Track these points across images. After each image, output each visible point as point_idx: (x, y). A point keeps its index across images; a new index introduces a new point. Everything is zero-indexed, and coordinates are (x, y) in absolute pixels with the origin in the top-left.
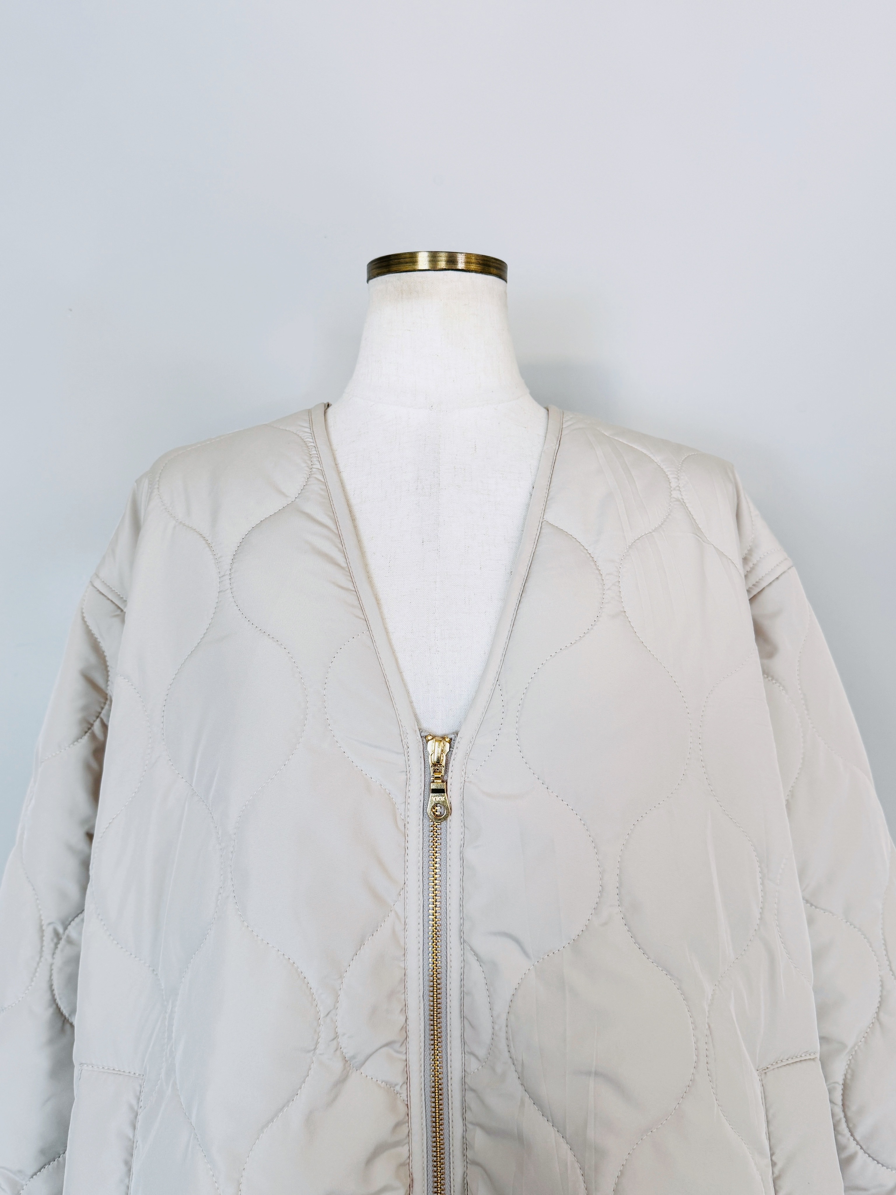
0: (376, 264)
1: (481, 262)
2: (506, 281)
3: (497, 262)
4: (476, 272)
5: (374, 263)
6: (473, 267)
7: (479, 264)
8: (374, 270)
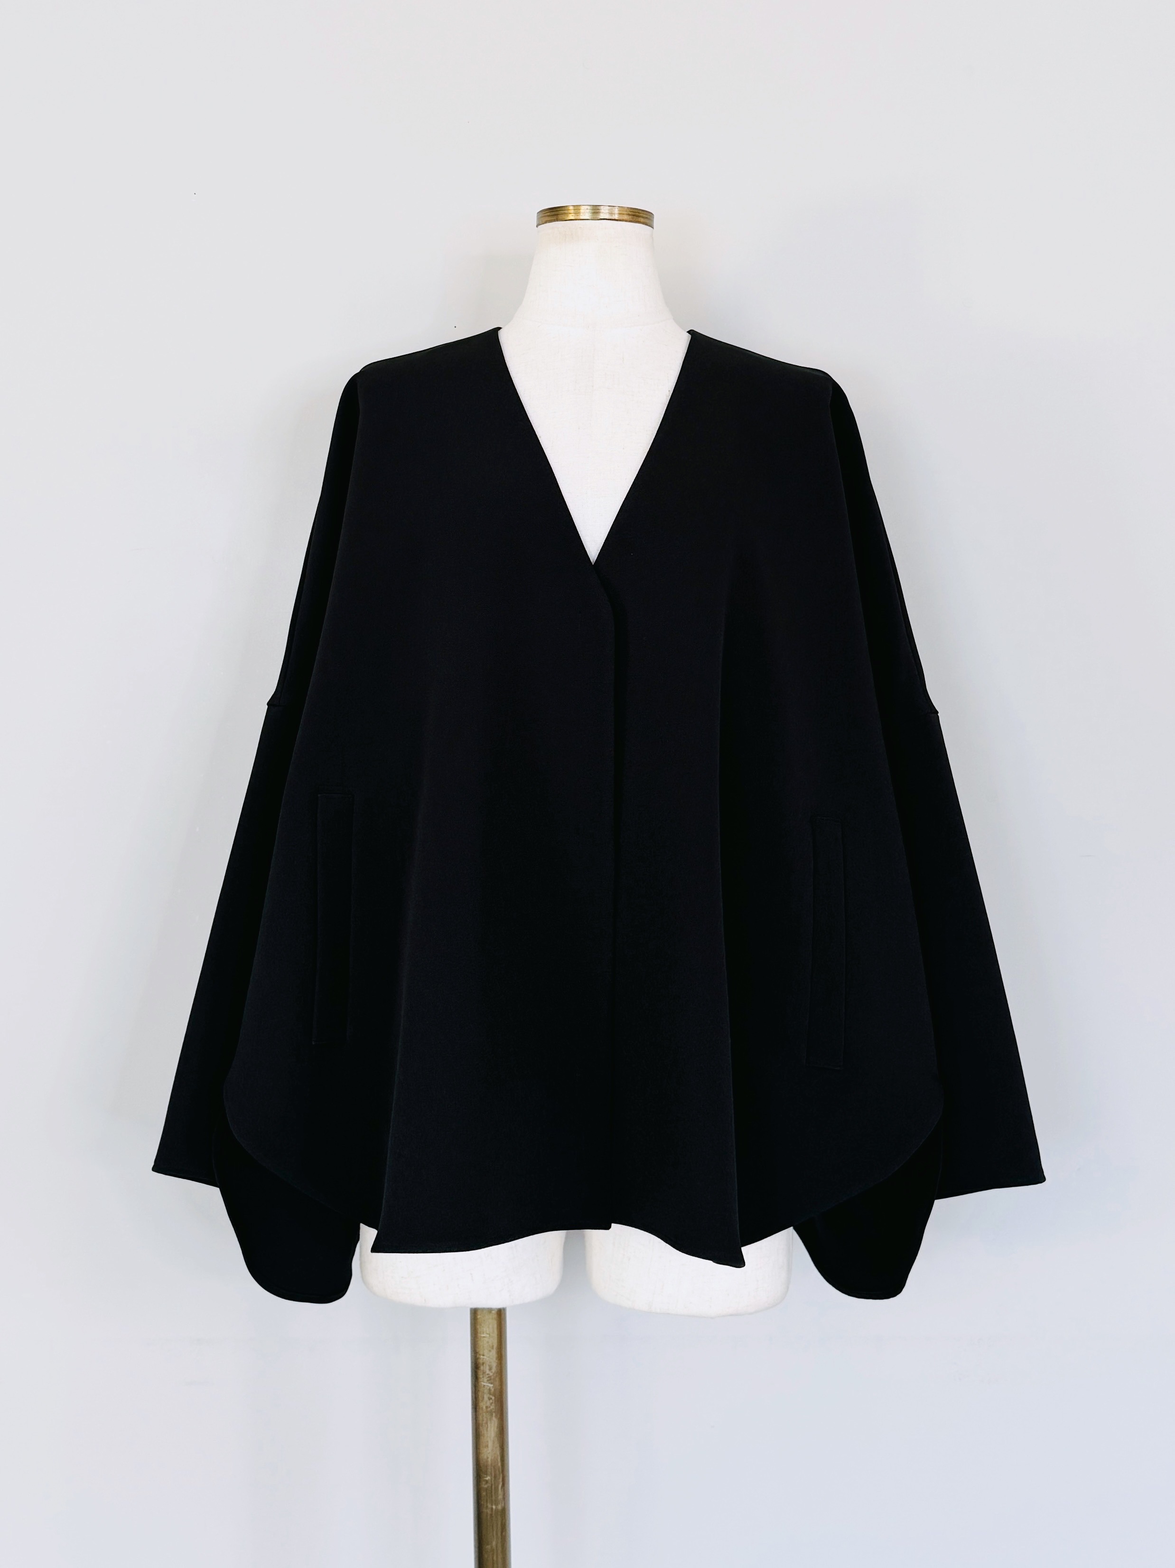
0: (545, 214)
1: (630, 213)
2: (653, 228)
3: (645, 213)
4: (626, 221)
5: (544, 213)
6: (626, 217)
7: (629, 215)
8: (542, 218)
